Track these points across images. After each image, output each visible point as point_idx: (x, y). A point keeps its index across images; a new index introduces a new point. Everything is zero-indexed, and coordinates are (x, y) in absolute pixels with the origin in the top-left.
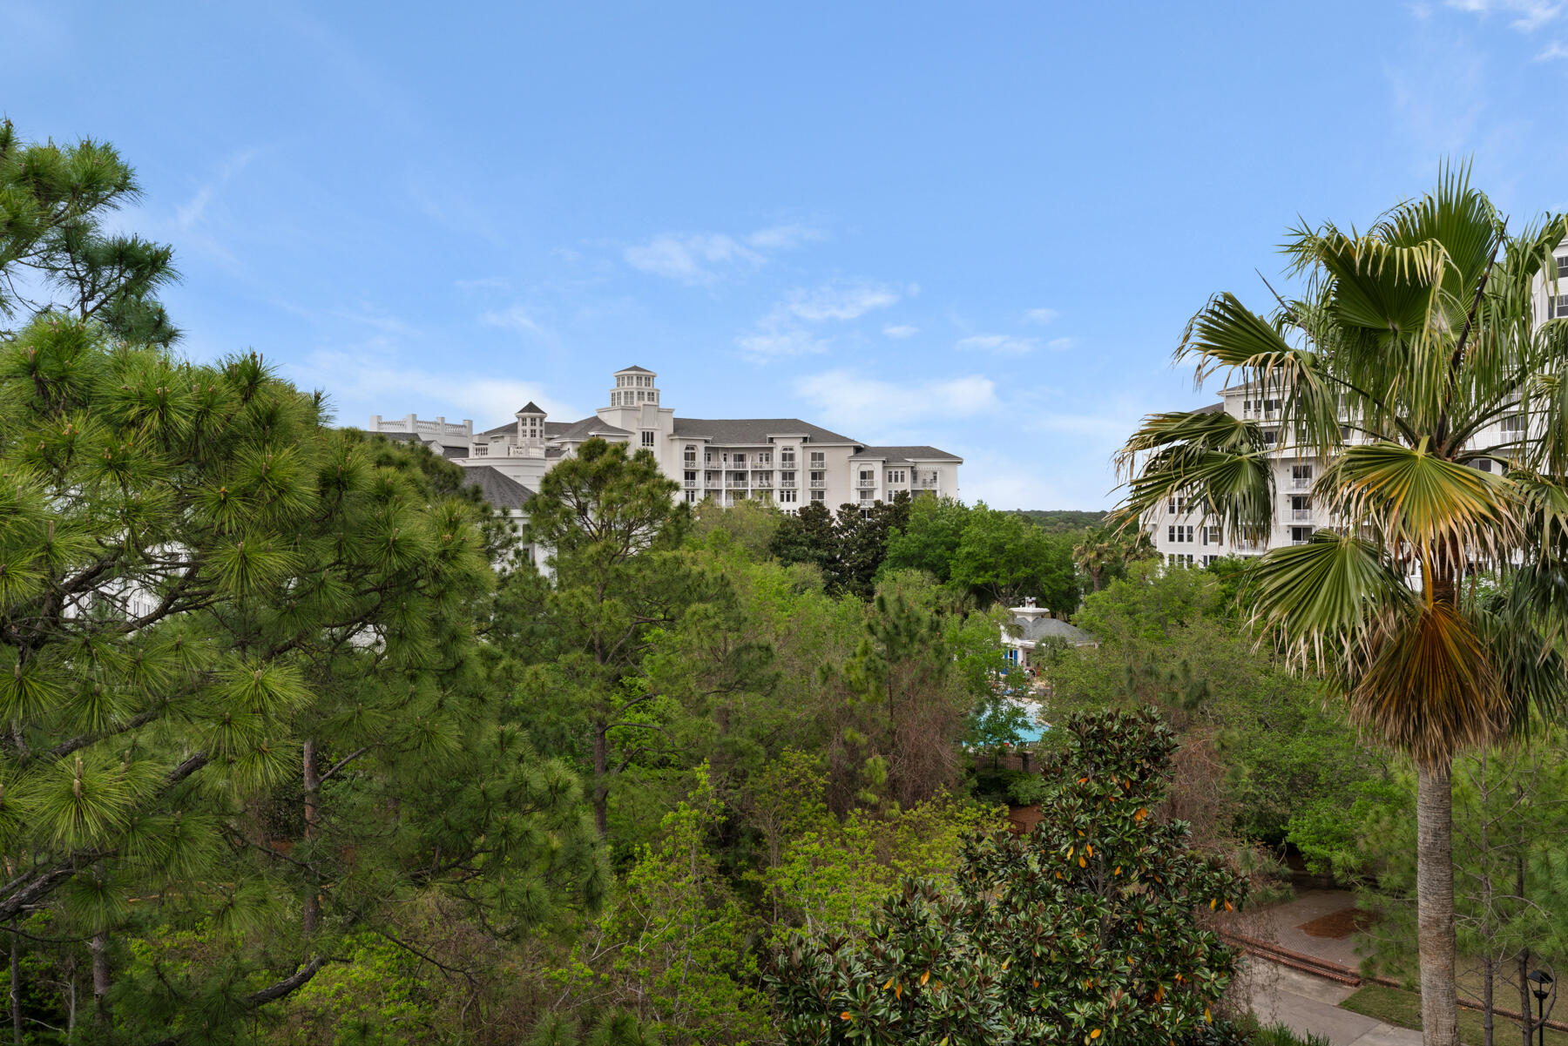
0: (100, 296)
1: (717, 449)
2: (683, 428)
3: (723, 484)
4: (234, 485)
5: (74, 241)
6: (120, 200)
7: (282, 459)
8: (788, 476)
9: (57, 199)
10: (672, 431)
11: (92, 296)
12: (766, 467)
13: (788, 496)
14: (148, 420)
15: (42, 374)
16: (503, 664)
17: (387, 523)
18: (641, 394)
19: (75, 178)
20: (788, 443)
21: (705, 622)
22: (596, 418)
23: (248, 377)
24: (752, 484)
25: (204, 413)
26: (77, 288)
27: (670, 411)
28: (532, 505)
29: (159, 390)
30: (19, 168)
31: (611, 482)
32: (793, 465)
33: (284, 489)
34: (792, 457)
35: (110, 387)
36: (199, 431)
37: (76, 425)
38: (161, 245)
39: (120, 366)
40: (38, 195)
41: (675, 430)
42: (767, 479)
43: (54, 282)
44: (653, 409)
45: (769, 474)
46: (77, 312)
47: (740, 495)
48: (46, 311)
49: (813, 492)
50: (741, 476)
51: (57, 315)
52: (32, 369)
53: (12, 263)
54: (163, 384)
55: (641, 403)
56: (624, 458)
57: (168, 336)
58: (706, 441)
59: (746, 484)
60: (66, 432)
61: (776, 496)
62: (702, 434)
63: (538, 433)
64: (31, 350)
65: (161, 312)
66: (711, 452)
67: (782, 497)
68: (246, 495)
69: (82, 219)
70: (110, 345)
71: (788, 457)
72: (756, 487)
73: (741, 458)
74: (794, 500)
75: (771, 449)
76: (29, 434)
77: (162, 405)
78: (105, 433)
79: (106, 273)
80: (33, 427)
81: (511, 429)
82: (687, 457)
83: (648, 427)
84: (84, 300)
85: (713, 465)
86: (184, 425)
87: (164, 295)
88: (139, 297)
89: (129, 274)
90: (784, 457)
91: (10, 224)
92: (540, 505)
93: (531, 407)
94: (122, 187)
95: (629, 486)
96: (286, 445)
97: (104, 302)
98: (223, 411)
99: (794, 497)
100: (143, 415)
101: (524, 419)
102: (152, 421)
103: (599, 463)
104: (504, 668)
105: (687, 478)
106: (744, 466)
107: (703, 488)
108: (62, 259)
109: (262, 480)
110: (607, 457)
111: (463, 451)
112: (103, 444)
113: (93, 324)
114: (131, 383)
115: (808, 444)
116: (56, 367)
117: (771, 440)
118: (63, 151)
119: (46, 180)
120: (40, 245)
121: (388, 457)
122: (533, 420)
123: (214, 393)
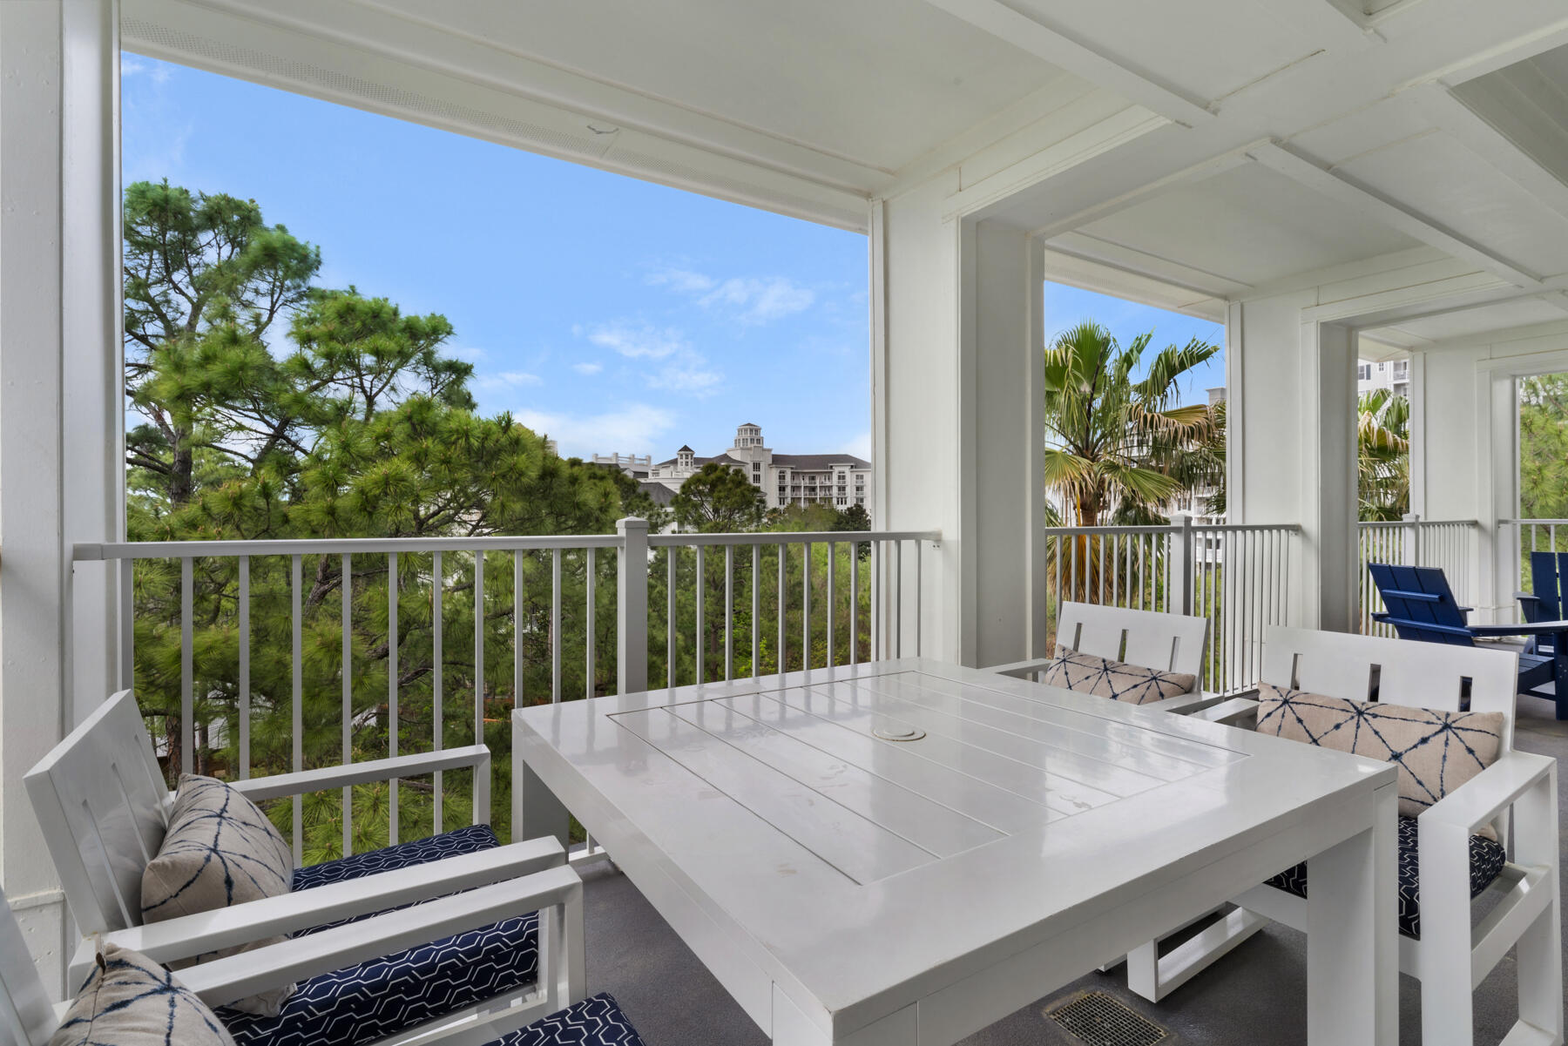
0: (439, 387)
1: (798, 473)
2: (778, 460)
3: (802, 494)
4: (499, 472)
5: (428, 359)
6: (449, 339)
7: (521, 460)
8: (842, 489)
9: (419, 339)
10: (771, 462)
11: (436, 387)
12: (828, 483)
13: (842, 501)
14: (460, 441)
15: (414, 420)
16: (657, 589)
17: (574, 494)
18: (752, 440)
19: (427, 330)
20: (841, 469)
21: (772, 567)
22: (726, 455)
23: (506, 424)
24: (819, 494)
25: (485, 439)
26: (430, 383)
27: (770, 450)
28: (676, 501)
29: (465, 427)
30: (402, 326)
31: (720, 488)
32: (845, 482)
33: (521, 474)
34: (844, 477)
35: (443, 426)
36: (483, 446)
37: (428, 443)
38: (470, 363)
39: (448, 418)
40: (411, 337)
41: (773, 461)
42: (829, 490)
43: (420, 380)
44: (760, 449)
45: (830, 488)
46: (430, 395)
47: (814, 500)
48: (414, 394)
49: (857, 499)
50: (813, 489)
51: (420, 395)
52: (409, 418)
53: (399, 370)
54: (467, 425)
55: (753, 446)
56: (728, 474)
57: (473, 406)
58: (792, 468)
59: (816, 494)
60: (424, 446)
61: (835, 501)
62: (789, 464)
63: (689, 464)
64: (409, 410)
65: (469, 394)
66: (794, 475)
67: (838, 502)
68: (504, 476)
69: (431, 348)
70: (445, 409)
71: (842, 477)
72: (822, 495)
73: (813, 478)
74: (846, 503)
75: (831, 473)
76: (409, 448)
77: (467, 434)
78: (441, 447)
79: (443, 376)
80: (409, 445)
81: (674, 462)
82: (780, 477)
83: (757, 460)
84: (433, 388)
85: (796, 482)
86: (475, 443)
87: (469, 385)
88: (458, 387)
89: (454, 376)
90: (839, 478)
91: (399, 352)
92: (680, 500)
93: (686, 448)
94: (449, 333)
95: (730, 489)
96: (523, 453)
97: (442, 389)
98: (494, 437)
99: (846, 501)
100: (458, 439)
101: (681, 455)
102: (462, 442)
103: (713, 476)
104: (658, 592)
105: (780, 490)
106: (815, 483)
107: (790, 496)
108: (422, 369)
109: (511, 469)
110: (718, 473)
111: (645, 475)
112: (440, 451)
113: (437, 399)
114: (453, 425)
115: (854, 470)
116: (419, 417)
117: (831, 467)
118: (422, 318)
119: (414, 331)
120: (412, 361)
121: (595, 474)
122: (687, 455)
123: (490, 429)
